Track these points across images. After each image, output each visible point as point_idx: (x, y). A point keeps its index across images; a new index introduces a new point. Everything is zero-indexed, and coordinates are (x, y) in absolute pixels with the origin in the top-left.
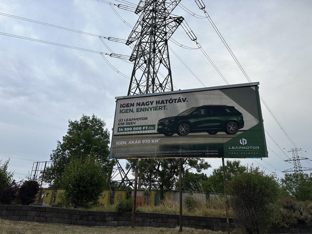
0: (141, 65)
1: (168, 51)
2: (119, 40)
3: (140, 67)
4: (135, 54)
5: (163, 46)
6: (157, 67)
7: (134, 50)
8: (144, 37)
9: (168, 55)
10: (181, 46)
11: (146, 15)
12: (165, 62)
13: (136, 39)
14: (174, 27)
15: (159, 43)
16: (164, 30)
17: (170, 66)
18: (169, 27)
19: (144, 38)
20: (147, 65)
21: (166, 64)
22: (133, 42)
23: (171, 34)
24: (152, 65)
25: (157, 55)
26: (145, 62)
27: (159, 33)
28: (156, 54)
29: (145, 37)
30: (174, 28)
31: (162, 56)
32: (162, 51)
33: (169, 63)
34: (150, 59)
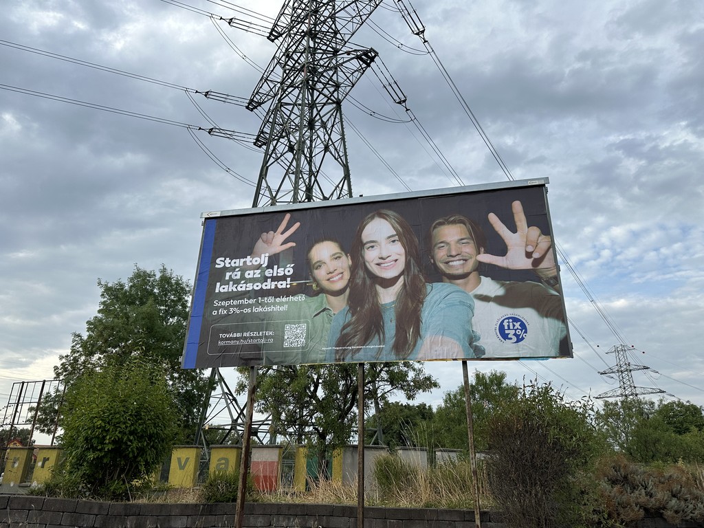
0: (281, 156)
1: (342, 125)
2: (230, 98)
3: (279, 161)
4: (267, 130)
5: (332, 114)
6: (317, 160)
7: (266, 122)
8: (287, 93)
9: (343, 134)
10: (373, 114)
11: (292, 43)
12: (336, 149)
13: (269, 97)
14: (355, 71)
15: (323, 107)
16: (334, 78)
17: (346, 159)
18: (344, 71)
19: (287, 95)
20: (294, 155)
21: (339, 155)
22: (263, 103)
23: (349, 88)
24: (306, 156)
25: (318, 135)
26: (291, 149)
27: (323, 83)
28: (316, 132)
29: (290, 93)
30: (355, 74)
31: (329, 135)
32: (329, 125)
33: (345, 153)
34: (301, 143)
